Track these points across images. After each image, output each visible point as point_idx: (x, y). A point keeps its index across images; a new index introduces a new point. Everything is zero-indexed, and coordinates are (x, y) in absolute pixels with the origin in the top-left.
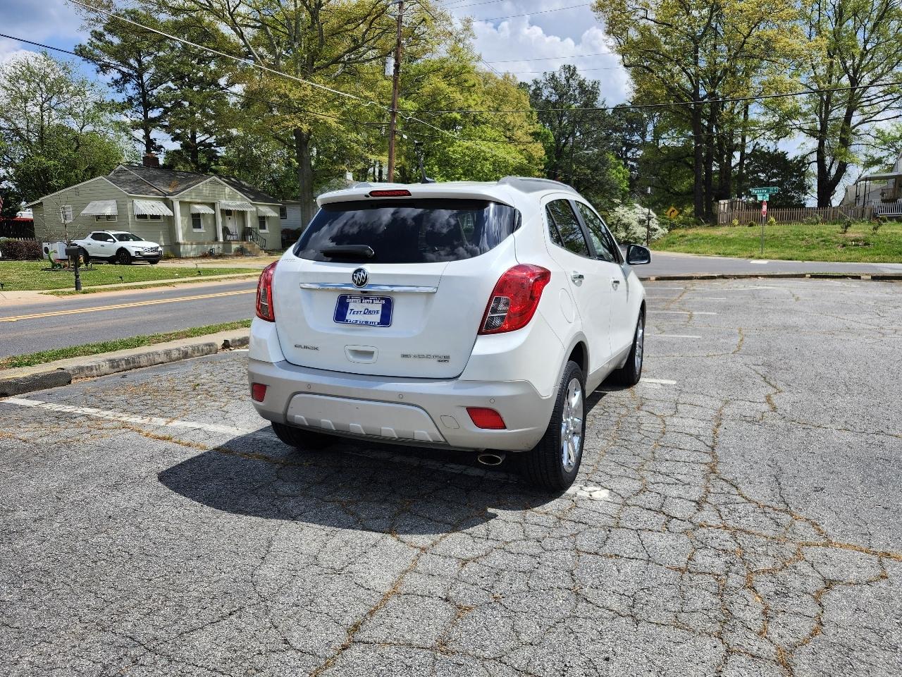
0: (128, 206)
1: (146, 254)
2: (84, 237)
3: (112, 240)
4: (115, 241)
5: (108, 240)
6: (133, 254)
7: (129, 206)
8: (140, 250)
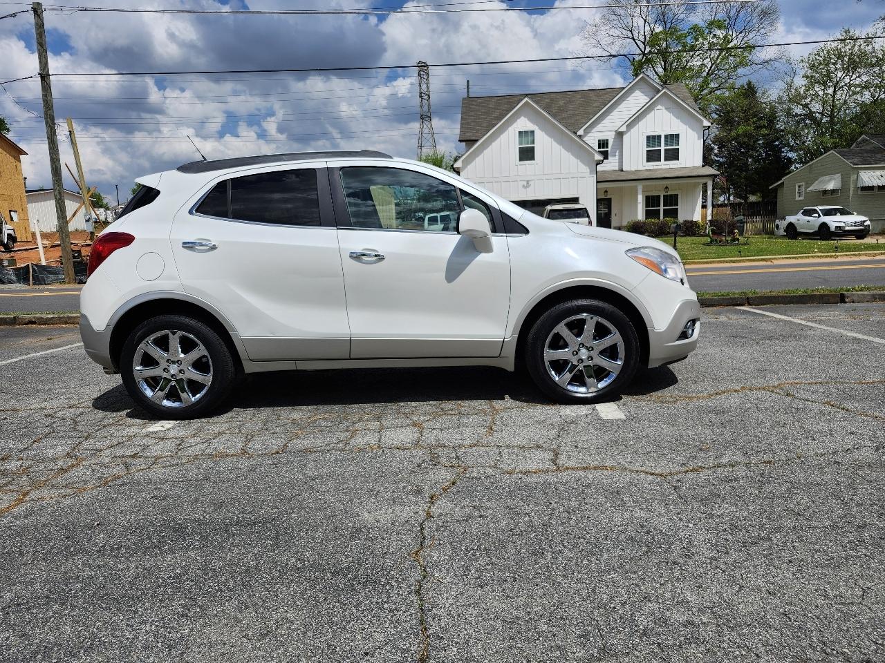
0: (852, 179)
1: (847, 228)
2: (796, 214)
3: (817, 215)
4: (819, 216)
5: (814, 215)
6: (833, 229)
7: (854, 177)
8: (842, 224)
